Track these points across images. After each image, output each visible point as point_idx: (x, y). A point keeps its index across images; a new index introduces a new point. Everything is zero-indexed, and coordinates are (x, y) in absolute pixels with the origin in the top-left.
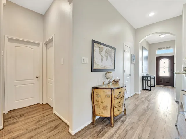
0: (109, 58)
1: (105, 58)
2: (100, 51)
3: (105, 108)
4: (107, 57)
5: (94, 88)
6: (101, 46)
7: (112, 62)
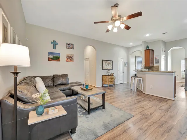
0: (109, 65)
1: (107, 65)
2: (105, 63)
3: (106, 81)
4: (108, 65)
5: (103, 75)
6: (106, 61)
7: (111, 66)
